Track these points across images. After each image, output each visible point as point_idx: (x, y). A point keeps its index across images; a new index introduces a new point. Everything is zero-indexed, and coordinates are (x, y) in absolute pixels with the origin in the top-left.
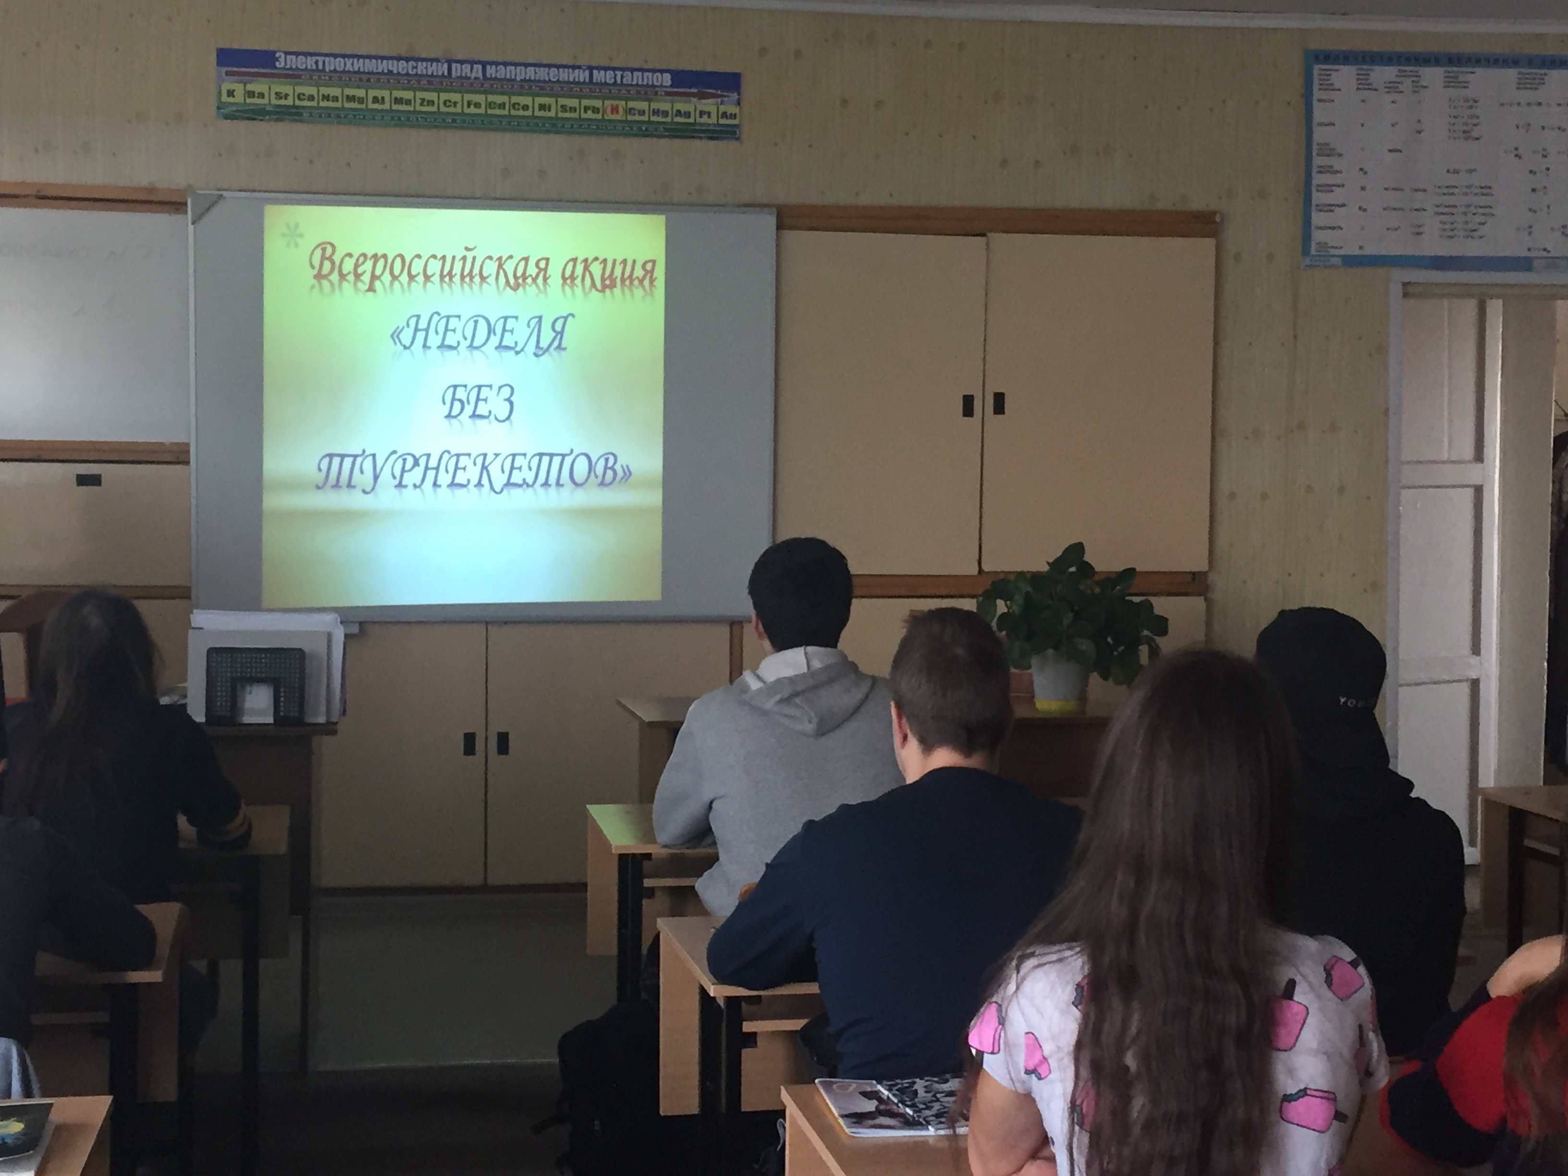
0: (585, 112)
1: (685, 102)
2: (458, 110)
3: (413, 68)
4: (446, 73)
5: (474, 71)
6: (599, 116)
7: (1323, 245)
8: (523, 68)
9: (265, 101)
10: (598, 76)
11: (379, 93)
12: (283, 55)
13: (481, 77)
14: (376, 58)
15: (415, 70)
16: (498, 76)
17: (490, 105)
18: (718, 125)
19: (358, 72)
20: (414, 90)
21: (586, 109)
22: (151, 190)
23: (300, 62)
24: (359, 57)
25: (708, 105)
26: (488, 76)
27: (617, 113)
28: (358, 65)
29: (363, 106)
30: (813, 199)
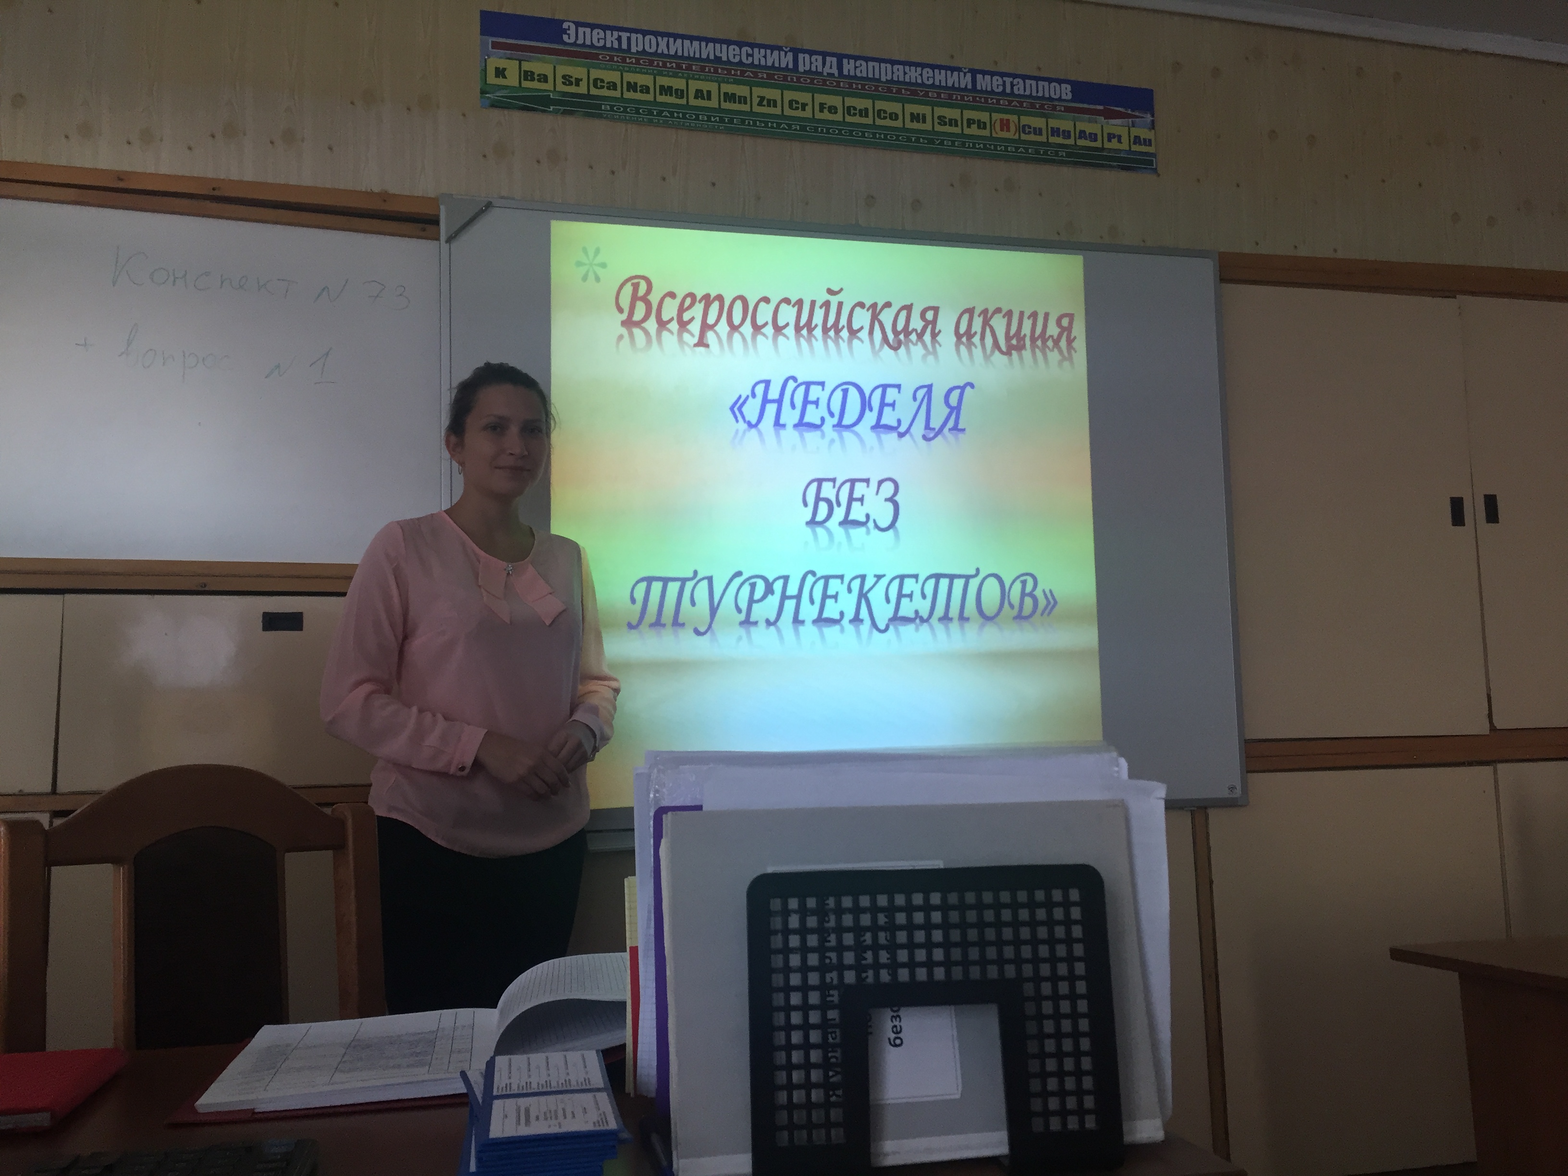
0: (969, 126)
1: (1090, 121)
2: (808, 113)
3: (748, 55)
4: (791, 66)
5: (828, 64)
6: (986, 133)
8: (889, 66)
9: (549, 86)
10: (983, 82)
11: (705, 86)
12: (573, 26)
13: (836, 75)
14: (700, 39)
15: (750, 59)
16: (859, 75)
17: (849, 110)
18: (1130, 151)
19: (675, 56)
20: (751, 85)
21: (970, 122)
22: (385, 198)
23: (596, 37)
24: (676, 36)
25: (1116, 126)
26: (845, 72)
27: (1008, 130)
28: (676, 47)
29: (683, 101)
30: (1248, 247)
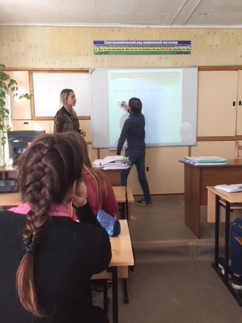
1: (180, 47)
2: (138, 50)
4: (135, 44)
5: (141, 43)
6: (164, 51)
8: (150, 42)
9: (103, 51)
10: (164, 43)
11: (123, 48)
12: (106, 42)
14: (123, 41)
15: (130, 43)
16: (145, 44)
17: (144, 49)
18: (186, 51)
19: (119, 44)
20: (130, 47)
21: (162, 49)
22: (82, 69)
23: (109, 43)
24: (119, 41)
25: (184, 47)
27: (168, 50)
29: (120, 51)
30: (205, 65)
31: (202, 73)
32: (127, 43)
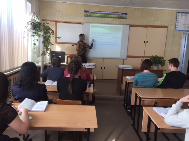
1: (122, 16)
2: (104, 16)
4: (103, 13)
6: (115, 17)
7: (177, 29)
8: (109, 12)
9: (88, 15)
10: (115, 13)
11: (97, 14)
12: (90, 11)
18: (125, 18)
22: (79, 22)
24: (96, 11)
26: (106, 13)
30: (133, 24)
31: (131, 28)
32: (99, 12)
